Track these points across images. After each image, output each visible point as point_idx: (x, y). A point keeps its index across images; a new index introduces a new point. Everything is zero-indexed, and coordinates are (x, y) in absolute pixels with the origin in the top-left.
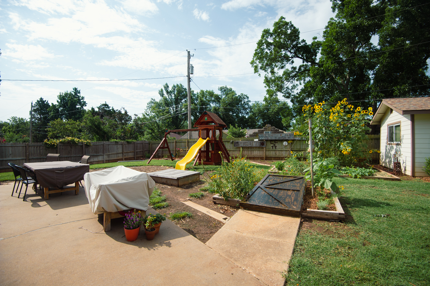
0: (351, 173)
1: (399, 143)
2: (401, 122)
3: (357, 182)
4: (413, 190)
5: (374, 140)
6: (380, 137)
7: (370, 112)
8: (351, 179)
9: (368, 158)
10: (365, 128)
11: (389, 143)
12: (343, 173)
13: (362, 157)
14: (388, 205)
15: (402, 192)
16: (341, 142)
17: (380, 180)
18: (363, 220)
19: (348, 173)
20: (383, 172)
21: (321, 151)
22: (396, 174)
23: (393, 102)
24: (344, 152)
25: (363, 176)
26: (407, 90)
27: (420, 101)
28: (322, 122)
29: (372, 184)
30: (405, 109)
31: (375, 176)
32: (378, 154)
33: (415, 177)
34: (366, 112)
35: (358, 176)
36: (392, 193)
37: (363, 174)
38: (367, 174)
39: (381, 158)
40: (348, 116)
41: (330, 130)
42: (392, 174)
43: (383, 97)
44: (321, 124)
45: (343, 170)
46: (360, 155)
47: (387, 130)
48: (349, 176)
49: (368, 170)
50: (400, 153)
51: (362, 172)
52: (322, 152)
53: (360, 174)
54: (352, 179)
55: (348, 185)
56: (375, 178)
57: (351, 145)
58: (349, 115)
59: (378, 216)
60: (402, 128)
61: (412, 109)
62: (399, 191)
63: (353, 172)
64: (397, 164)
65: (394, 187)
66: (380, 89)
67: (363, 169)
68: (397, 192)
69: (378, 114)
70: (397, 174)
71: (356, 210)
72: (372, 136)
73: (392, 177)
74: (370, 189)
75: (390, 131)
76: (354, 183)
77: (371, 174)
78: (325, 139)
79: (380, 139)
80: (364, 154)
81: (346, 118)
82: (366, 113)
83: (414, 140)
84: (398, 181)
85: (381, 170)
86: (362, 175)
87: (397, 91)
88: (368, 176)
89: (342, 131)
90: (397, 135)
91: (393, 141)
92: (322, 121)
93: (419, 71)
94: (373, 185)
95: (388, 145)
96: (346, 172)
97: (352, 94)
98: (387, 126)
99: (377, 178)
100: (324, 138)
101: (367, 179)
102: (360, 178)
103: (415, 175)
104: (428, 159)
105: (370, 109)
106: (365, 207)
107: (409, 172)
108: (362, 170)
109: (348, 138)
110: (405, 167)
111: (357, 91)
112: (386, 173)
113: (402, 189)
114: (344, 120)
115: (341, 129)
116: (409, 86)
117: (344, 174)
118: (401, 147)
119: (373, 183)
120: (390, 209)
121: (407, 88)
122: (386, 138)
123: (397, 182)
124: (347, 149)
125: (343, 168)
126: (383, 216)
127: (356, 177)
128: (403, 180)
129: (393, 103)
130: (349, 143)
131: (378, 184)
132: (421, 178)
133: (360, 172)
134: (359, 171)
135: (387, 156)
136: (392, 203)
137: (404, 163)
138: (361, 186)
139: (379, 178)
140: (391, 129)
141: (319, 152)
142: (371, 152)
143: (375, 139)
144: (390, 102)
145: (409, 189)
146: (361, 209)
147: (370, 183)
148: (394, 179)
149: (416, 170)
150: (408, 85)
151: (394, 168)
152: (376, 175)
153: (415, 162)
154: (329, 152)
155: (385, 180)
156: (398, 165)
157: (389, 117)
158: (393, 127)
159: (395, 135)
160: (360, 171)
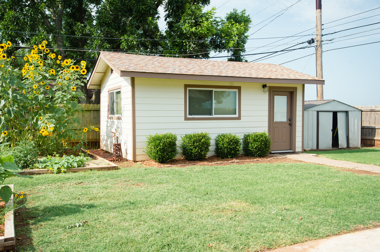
0: (52, 166)
1: (120, 115)
2: (122, 86)
3: (59, 180)
4: (128, 180)
5: (92, 112)
6: (100, 108)
7: (82, 69)
8: (52, 175)
9: (82, 140)
10: (77, 94)
11: (110, 116)
12: (40, 167)
13: (74, 139)
14: (91, 206)
15: (115, 184)
16: (40, 115)
17: (92, 172)
18: (46, 240)
19: (48, 166)
20: (100, 159)
21: (6, 132)
22: (116, 160)
23: (112, 57)
24: (43, 132)
25: (70, 169)
26: (135, 43)
27: (143, 59)
28: (7, 79)
29: (80, 179)
30: (123, 69)
31: (88, 167)
32: (98, 134)
33: (137, 162)
34: (77, 68)
35: (62, 169)
36: (102, 188)
37: (70, 166)
38: (75, 165)
39: (101, 139)
40: (51, 73)
41: (22, 95)
42: (111, 161)
43: (108, 49)
44: (6, 83)
45: (41, 162)
46: (70, 135)
47: (107, 97)
48: (48, 171)
49: (78, 159)
50: (121, 130)
51: (68, 163)
52: (9, 134)
53: (65, 166)
54: (54, 174)
55: (44, 187)
56: (85, 170)
57: (54, 120)
58: (53, 71)
59: (72, 227)
60: (123, 95)
61: (131, 69)
62: (112, 184)
63: (56, 163)
64: (116, 147)
65: (107, 179)
66: (104, 36)
67: (71, 157)
68: (109, 185)
69: (96, 72)
70: (118, 160)
71: (42, 225)
72: (91, 106)
73: (109, 165)
74: (75, 187)
75: (111, 99)
76: (54, 181)
77: (81, 165)
78: (13, 110)
79: (100, 110)
80: (77, 134)
81: (47, 75)
82: (78, 70)
83: (135, 113)
84: (115, 170)
85: (98, 157)
86: (68, 168)
87: (124, 43)
88: (78, 167)
89: (42, 97)
90: (118, 104)
91: (114, 114)
92: (6, 77)
93: (149, 19)
94: (80, 181)
95: (109, 120)
96: (45, 164)
97: (67, 37)
98: (108, 92)
99: (89, 169)
100: (11, 108)
101: (75, 172)
102: (65, 172)
103: (136, 159)
104: (149, 137)
105: (83, 63)
106: (57, 217)
107: (130, 157)
108: (68, 160)
109: (51, 109)
110: (126, 150)
111: (73, 33)
112: (103, 160)
113: (117, 181)
114: (45, 78)
115: (41, 94)
116: (138, 38)
117: (42, 168)
118: (122, 121)
119: (82, 177)
120: (91, 212)
121: (135, 40)
122: (106, 109)
123: (114, 172)
124: (49, 127)
125: (42, 159)
126: (78, 226)
127: (59, 171)
128: (122, 168)
129: (112, 59)
130: (52, 117)
131: (88, 178)
132: (143, 162)
133: (66, 163)
134: (64, 161)
135: (109, 136)
136: (96, 203)
137: (125, 143)
138: (64, 185)
139: (91, 169)
140: (111, 95)
141: (3, 133)
142: (85, 130)
143: (94, 110)
144: (108, 57)
145: (125, 180)
146: (50, 222)
147: (76, 179)
148: (110, 167)
149: (138, 152)
150: (136, 37)
151: (114, 152)
152: (88, 165)
153: (136, 141)
154: (20, 133)
155: (98, 171)
156: (118, 147)
157: (109, 80)
158: (114, 95)
159: (117, 104)
160: (66, 160)
